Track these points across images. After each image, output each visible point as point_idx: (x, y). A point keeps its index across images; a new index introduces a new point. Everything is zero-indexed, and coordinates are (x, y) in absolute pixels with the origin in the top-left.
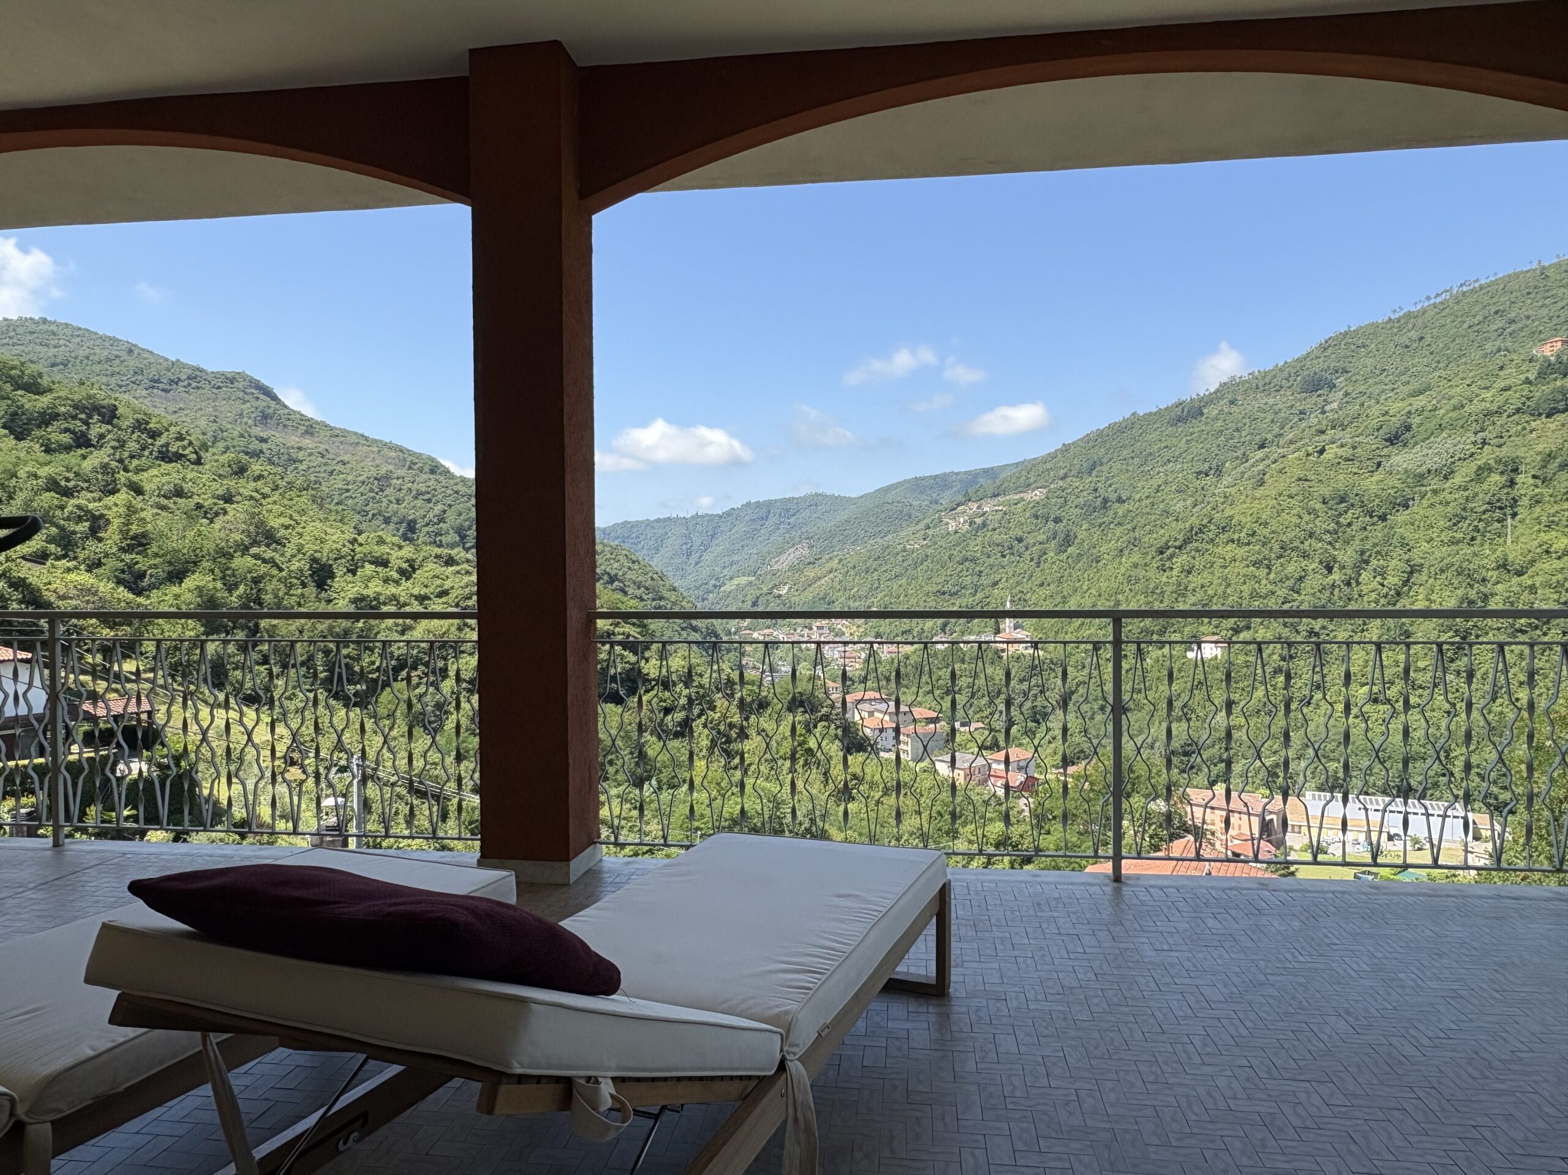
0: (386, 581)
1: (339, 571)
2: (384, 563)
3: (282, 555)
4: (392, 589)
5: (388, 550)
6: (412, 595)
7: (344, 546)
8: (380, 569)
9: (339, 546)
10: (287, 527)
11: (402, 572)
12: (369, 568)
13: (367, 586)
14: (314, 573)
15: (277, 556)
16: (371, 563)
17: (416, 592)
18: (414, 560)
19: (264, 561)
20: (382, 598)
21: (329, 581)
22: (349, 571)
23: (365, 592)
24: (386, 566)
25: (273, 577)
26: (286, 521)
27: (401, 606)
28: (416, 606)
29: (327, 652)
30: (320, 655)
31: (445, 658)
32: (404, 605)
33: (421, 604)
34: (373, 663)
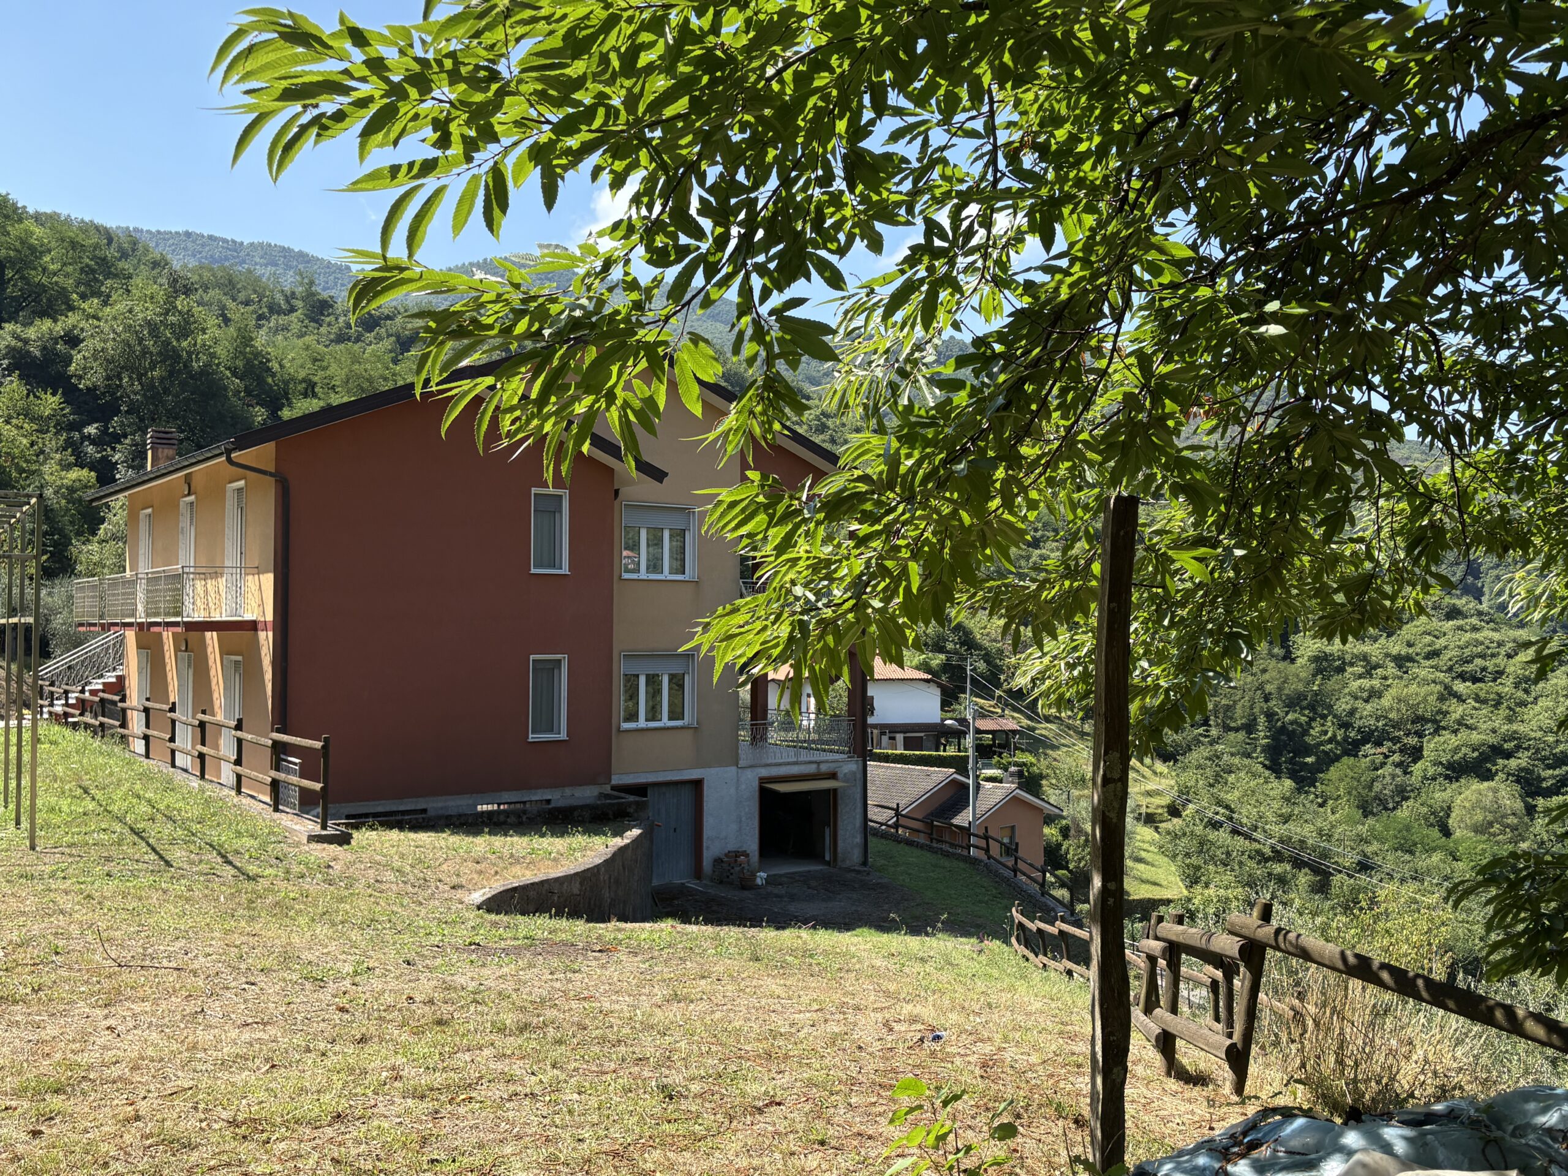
27: (1370, 668)
28: (1391, 669)
29: (1270, 715)
30: (1262, 719)
31: (1420, 735)
32: (1377, 666)
33: (1400, 667)
34: (1326, 733)
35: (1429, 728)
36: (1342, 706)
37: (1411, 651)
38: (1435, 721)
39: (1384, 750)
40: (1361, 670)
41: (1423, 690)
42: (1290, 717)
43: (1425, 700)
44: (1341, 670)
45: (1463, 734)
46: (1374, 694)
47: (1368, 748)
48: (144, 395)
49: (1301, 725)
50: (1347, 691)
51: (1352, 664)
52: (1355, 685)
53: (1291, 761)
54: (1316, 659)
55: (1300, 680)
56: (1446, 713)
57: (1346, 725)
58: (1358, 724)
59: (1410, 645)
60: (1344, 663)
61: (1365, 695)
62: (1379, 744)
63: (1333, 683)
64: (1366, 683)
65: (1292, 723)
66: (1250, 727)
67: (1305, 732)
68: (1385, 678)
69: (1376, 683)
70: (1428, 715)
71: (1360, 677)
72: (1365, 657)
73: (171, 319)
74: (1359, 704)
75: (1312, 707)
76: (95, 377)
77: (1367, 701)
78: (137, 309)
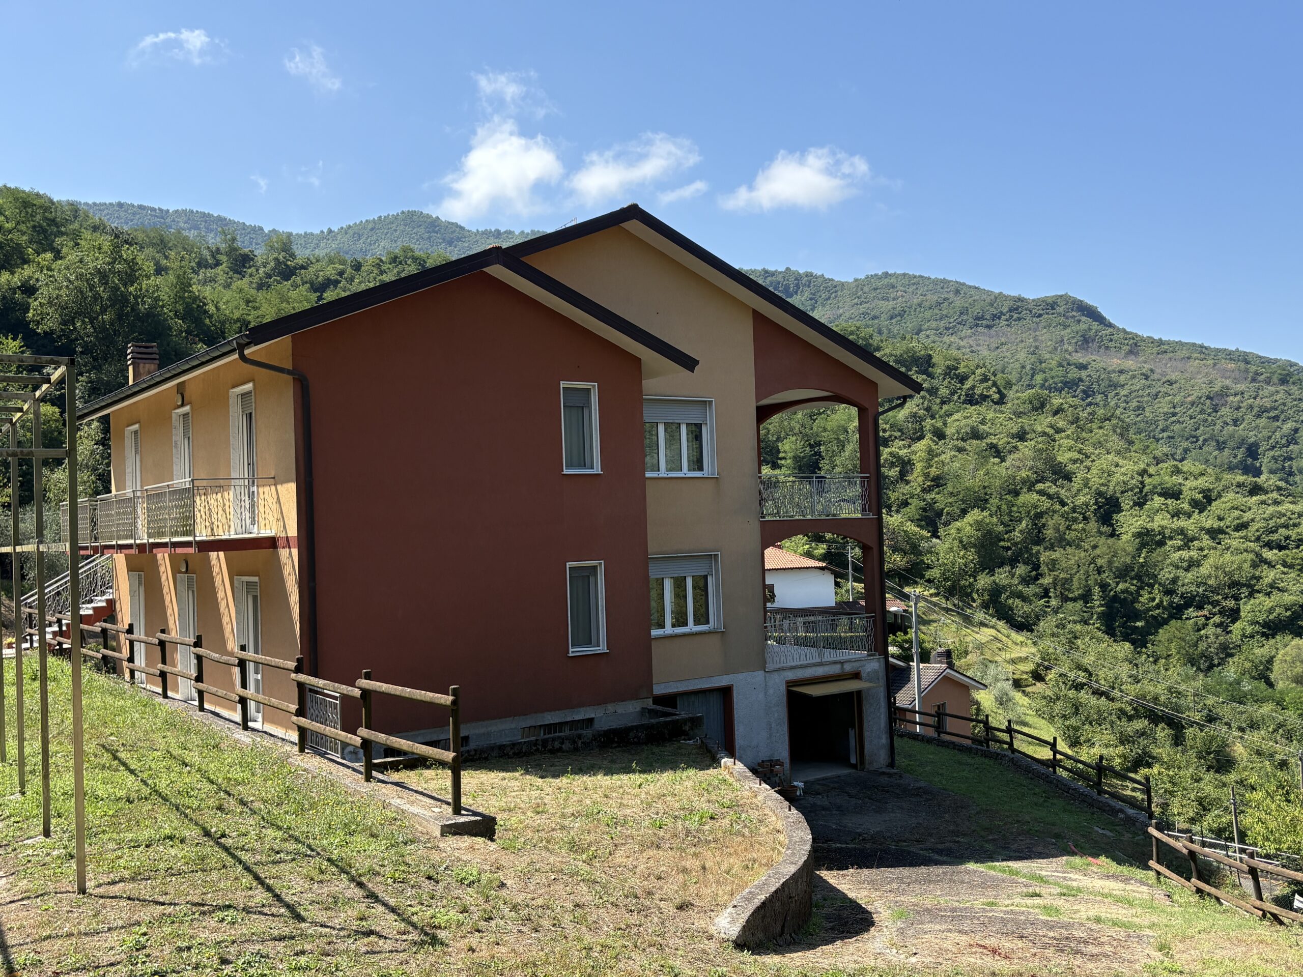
0: (1176, 514)
1: (1126, 502)
2: (1174, 494)
3: (1069, 490)
4: (1182, 523)
5: (1181, 481)
6: (1202, 529)
7: (1132, 478)
8: (1169, 501)
9: (1125, 479)
10: (1075, 461)
11: (1195, 503)
12: (1158, 501)
13: (1153, 521)
14: (1100, 507)
15: (1063, 493)
16: (1160, 495)
17: (1208, 525)
18: (1209, 490)
19: (1050, 497)
20: (1167, 533)
21: (1114, 516)
22: (1135, 504)
23: (1149, 526)
24: (1178, 499)
25: (1054, 512)
26: (1076, 455)
27: (1188, 541)
28: (1206, 541)
29: (1104, 586)
30: (1097, 590)
31: (1237, 598)
32: (1193, 539)
33: (1214, 539)
34: (1153, 599)
35: (1245, 591)
36: (1166, 575)
37: (1222, 524)
38: (1249, 586)
39: (1205, 612)
40: (1180, 543)
41: (1238, 559)
42: (1121, 586)
43: (1240, 568)
44: (1161, 543)
45: (1276, 597)
46: (1192, 564)
47: (1191, 612)
48: (96, 337)
49: (1132, 594)
50: (1168, 561)
51: (1171, 538)
52: (1176, 556)
53: (1123, 625)
54: (1139, 535)
55: (1128, 554)
56: (1258, 578)
57: (1169, 592)
58: (1181, 590)
59: (1220, 519)
60: (1164, 537)
61: (1185, 565)
62: (1200, 607)
63: (1156, 556)
64: (1185, 554)
65: (1123, 592)
66: (1086, 597)
67: (1135, 600)
68: (1201, 549)
69: (1194, 554)
70: (1243, 580)
71: (1179, 549)
72: (1182, 532)
73: (118, 266)
74: (1181, 573)
75: (1138, 577)
76: (51, 323)
77: (1187, 570)
78: (86, 259)
